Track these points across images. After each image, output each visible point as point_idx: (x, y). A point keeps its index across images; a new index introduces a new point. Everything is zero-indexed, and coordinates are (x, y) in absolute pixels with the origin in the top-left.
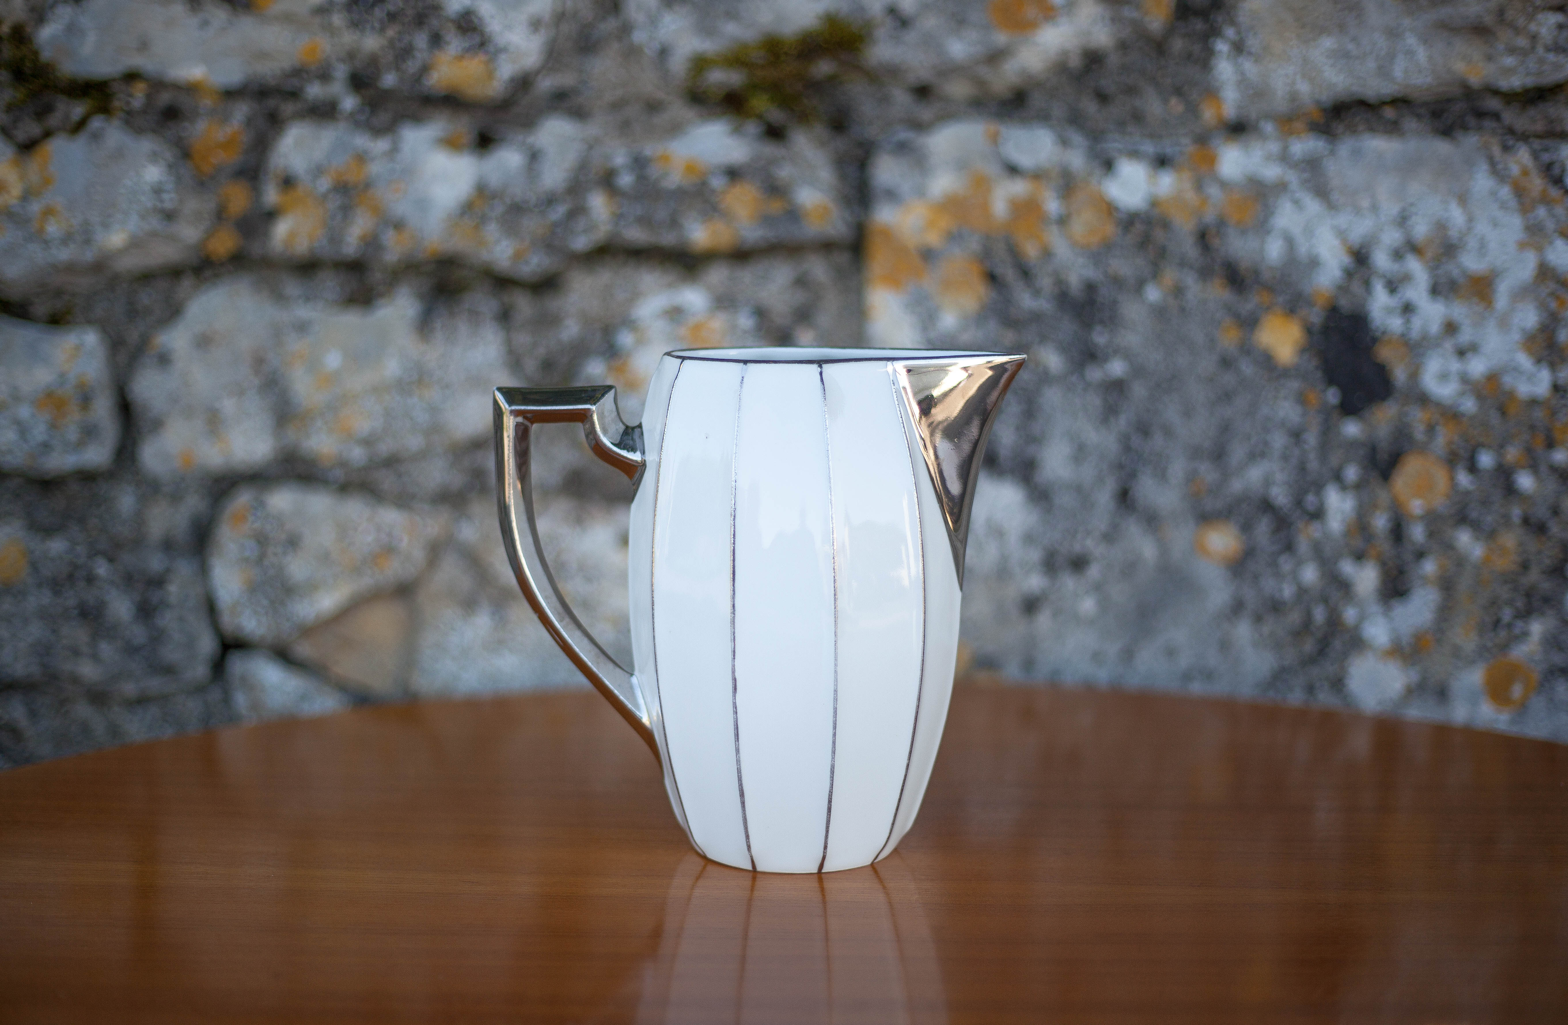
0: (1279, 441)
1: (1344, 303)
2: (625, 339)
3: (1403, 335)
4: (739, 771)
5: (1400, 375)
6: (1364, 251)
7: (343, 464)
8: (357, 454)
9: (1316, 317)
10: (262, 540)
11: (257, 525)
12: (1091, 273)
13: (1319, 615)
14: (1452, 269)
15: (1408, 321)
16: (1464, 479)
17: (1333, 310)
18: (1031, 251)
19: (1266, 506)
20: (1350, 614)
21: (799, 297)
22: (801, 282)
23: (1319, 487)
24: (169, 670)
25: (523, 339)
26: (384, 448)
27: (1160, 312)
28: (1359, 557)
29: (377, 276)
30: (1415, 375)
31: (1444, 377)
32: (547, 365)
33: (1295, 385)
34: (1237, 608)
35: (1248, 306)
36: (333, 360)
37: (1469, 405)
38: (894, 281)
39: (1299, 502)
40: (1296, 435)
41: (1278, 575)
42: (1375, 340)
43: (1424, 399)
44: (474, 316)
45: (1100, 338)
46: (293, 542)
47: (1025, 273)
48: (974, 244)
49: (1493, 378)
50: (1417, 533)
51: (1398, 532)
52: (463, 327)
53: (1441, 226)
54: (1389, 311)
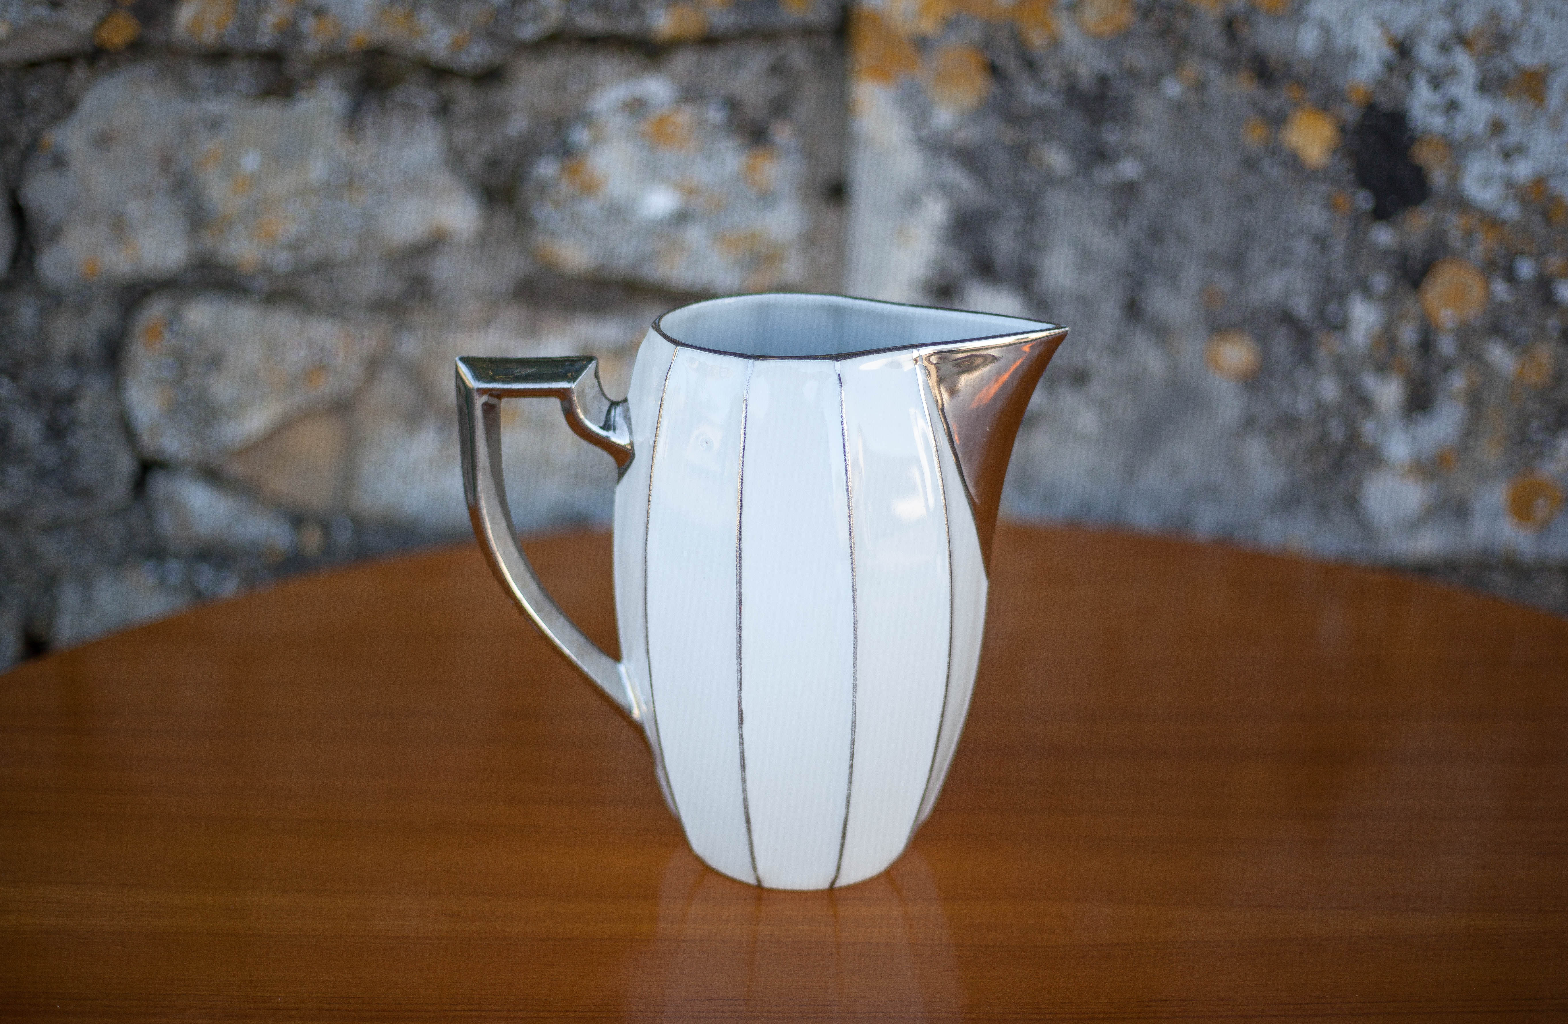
0: (1302, 247)
1: (1384, 100)
2: (580, 135)
3: (1444, 135)
4: (745, 800)
5: (1438, 178)
6: (1407, 42)
7: (266, 270)
8: (282, 260)
9: (1350, 114)
10: (181, 359)
11: (174, 342)
12: (1103, 64)
13: (1337, 433)
14: (1502, 63)
15: (1451, 120)
16: (1501, 289)
17: (1371, 108)
18: (1037, 39)
19: (1286, 318)
20: (1368, 429)
21: (776, 86)
22: (777, 69)
23: (1342, 297)
24: (85, 493)
25: (464, 135)
26: (312, 252)
27: (1179, 108)
28: (1382, 369)
29: (296, 67)
30: (1454, 179)
31: (1486, 180)
32: (493, 163)
33: (1323, 188)
34: (1249, 423)
35: (1275, 102)
36: (251, 162)
37: (1512, 211)
38: (882, 73)
39: (1321, 312)
40: (1321, 241)
41: (1295, 390)
42: (1413, 140)
43: (1462, 204)
44: (410, 111)
45: (1112, 136)
46: (215, 362)
47: (1031, 64)
48: (974, 33)
49: (1539, 183)
50: (1447, 346)
51: (1426, 345)
52: (396, 122)
53: (1494, 16)
54: (1432, 108)
